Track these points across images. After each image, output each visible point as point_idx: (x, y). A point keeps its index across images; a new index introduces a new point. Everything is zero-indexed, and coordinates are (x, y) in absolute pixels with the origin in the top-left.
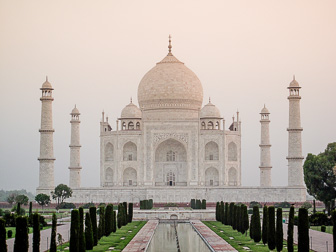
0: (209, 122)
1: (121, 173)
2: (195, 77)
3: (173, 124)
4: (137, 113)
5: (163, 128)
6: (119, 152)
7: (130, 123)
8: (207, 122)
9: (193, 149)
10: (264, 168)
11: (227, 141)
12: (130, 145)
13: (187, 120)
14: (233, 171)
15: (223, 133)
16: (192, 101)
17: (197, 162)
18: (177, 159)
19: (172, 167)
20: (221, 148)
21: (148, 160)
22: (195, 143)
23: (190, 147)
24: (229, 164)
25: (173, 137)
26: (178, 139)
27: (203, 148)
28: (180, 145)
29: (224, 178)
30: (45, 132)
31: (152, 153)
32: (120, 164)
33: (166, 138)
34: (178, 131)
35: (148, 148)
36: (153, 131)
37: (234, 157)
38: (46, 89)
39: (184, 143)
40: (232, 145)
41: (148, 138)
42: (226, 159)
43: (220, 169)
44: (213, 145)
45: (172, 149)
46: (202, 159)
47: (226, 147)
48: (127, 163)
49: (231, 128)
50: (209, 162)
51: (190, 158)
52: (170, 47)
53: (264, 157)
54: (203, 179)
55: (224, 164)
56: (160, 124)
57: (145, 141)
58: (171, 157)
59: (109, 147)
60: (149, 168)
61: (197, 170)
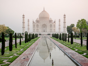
0: (51, 21)
1: (36, 30)
2: (48, 14)
4: (39, 20)
5: (43, 22)
6: (36, 26)
7: (37, 21)
10: (59, 29)
11: (53, 24)
12: (38, 25)
13: (47, 21)
14: (54, 29)
15: (53, 23)
16: (48, 18)
19: (44, 29)
22: (48, 25)
24: (54, 28)
25: (44, 24)
28: (46, 25)
29: (53, 30)
30: (23, 23)
32: (36, 28)
34: (46, 23)
35: (40, 26)
37: (54, 27)
38: (23, 16)
40: (54, 25)
41: (40, 24)
43: (52, 29)
44: (51, 25)
45: (44, 26)
46: (49, 27)
48: (37, 28)
49: (54, 22)
51: (47, 27)
52: (44, 9)
53: (59, 27)
54: (49, 31)
58: (44, 27)
59: (34, 25)
60: (40, 29)
61: (48, 29)
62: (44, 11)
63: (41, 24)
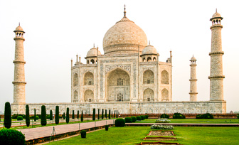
2: (141, 30)
3: (119, 58)
5: (112, 61)
7: (91, 59)
8: (146, 57)
9: (135, 75)
11: (160, 69)
12: (89, 74)
17: (137, 85)
18: (124, 84)
19: (121, 90)
20: (155, 75)
23: (132, 74)
24: (161, 86)
25: (119, 67)
26: (123, 69)
27: (141, 75)
28: (126, 74)
31: (105, 80)
33: (114, 68)
34: (123, 63)
35: (102, 76)
36: (105, 64)
37: (166, 81)
39: (128, 72)
40: (165, 73)
41: (102, 69)
42: (160, 82)
43: (155, 90)
44: (149, 73)
45: (119, 76)
46: (141, 83)
47: (160, 74)
48: (87, 87)
50: (146, 85)
51: (132, 82)
52: (125, 13)
53: (192, 87)
54: (141, 97)
55: (159, 86)
56: (110, 59)
57: (99, 71)
58: (120, 83)
60: (101, 89)
61: (137, 90)
62: (125, 19)
63: (105, 69)
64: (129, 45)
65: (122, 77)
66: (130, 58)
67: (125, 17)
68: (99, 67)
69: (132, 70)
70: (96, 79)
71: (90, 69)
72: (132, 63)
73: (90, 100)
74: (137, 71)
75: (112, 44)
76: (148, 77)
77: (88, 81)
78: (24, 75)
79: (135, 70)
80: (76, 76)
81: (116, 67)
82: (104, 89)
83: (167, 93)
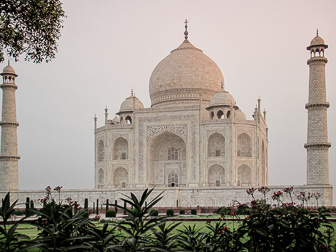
2: (211, 63)
3: (169, 114)
5: (157, 119)
6: (109, 150)
8: (216, 111)
9: (194, 143)
12: (121, 142)
17: (197, 159)
18: (180, 157)
19: (174, 167)
20: (227, 141)
21: (141, 159)
23: (190, 141)
24: (238, 161)
25: (169, 130)
26: (175, 132)
27: (205, 142)
28: (181, 140)
29: (232, 177)
31: (146, 150)
32: (111, 164)
33: (161, 132)
34: (175, 123)
35: (141, 144)
36: (146, 124)
37: (247, 152)
39: (182, 136)
40: (245, 137)
41: (141, 134)
42: (235, 154)
43: (227, 167)
44: (217, 138)
45: (170, 145)
46: (205, 155)
47: (235, 139)
48: (119, 162)
50: (214, 158)
51: (189, 154)
52: (186, 34)
54: (205, 179)
55: (232, 161)
56: (154, 115)
57: (137, 135)
58: (173, 155)
60: (141, 166)
61: (197, 167)
63: (145, 134)
64: (189, 91)
65: (176, 146)
66: (187, 113)
67: (186, 41)
68: (137, 130)
69: (190, 135)
70: (132, 150)
71: (123, 133)
72: (189, 123)
73: (124, 184)
74: (197, 136)
75: (163, 89)
76: (217, 146)
77: (120, 152)
78: (16, 144)
79: (194, 133)
80: (100, 145)
81: (164, 130)
82: (145, 166)
83: (249, 173)
